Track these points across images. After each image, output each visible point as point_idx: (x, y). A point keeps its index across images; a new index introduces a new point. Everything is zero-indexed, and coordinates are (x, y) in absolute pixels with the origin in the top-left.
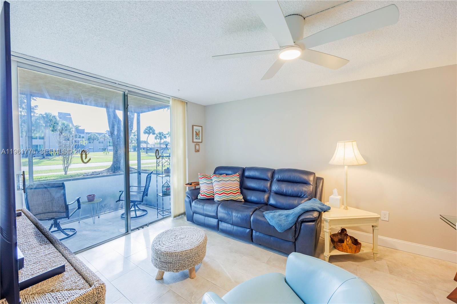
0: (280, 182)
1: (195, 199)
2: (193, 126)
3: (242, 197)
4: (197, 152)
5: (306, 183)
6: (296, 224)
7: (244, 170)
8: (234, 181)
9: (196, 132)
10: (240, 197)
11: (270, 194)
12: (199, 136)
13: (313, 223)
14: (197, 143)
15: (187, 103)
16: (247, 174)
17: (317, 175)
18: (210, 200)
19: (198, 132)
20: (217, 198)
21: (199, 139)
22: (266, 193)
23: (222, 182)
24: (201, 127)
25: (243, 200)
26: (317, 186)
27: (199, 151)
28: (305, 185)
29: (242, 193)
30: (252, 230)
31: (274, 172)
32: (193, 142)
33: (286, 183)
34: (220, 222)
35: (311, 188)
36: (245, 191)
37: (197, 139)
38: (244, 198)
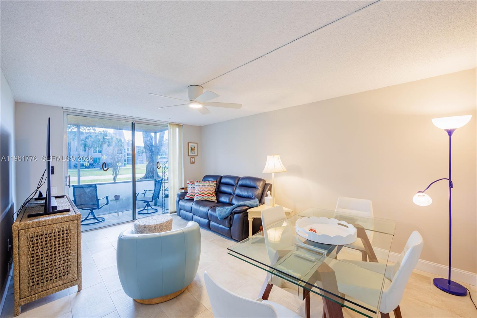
0: (241, 187)
1: (182, 199)
2: (188, 143)
3: (216, 198)
4: (192, 163)
5: (255, 188)
6: (231, 215)
7: (221, 177)
8: (211, 186)
9: (191, 148)
10: (214, 199)
11: (234, 196)
12: (194, 151)
13: (241, 214)
14: (192, 157)
15: (183, 126)
16: (223, 180)
17: (267, 182)
18: (192, 200)
19: (193, 147)
20: (196, 199)
21: (194, 153)
22: (231, 195)
23: (201, 186)
24: (196, 144)
25: (216, 201)
26: (265, 190)
27: (194, 163)
28: (255, 190)
29: (217, 195)
30: (210, 221)
31: (239, 179)
32: (188, 156)
33: (244, 187)
34: (194, 215)
35: (259, 191)
36: (219, 194)
37: (192, 153)
38: (217, 199)
